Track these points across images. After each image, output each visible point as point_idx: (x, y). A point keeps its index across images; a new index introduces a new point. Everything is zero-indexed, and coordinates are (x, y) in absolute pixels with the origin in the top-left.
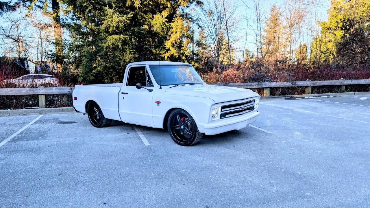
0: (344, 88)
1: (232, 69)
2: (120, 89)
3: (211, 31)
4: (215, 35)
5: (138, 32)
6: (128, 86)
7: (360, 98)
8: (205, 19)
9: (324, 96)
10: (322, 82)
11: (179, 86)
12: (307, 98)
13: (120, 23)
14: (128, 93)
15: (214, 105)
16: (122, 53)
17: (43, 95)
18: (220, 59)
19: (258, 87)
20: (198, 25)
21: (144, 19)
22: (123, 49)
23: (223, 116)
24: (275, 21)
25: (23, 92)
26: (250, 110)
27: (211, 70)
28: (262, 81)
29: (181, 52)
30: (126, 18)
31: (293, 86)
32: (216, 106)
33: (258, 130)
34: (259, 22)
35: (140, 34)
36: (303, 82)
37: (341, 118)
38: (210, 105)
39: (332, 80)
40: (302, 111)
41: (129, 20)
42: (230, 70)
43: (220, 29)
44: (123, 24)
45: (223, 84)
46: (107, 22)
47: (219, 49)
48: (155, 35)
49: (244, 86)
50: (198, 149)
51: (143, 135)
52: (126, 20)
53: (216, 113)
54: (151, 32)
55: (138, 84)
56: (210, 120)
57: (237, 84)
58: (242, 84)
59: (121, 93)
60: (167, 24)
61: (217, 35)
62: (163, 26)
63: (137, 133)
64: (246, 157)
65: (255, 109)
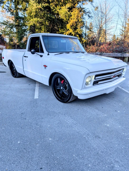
1: (106, 44)
2: (24, 54)
3: (97, 23)
4: (98, 26)
5: (49, 17)
6: (29, 51)
8: (94, 16)
11: (64, 54)
13: (38, 10)
14: (27, 57)
15: (88, 74)
16: (40, 30)
18: (100, 40)
19: (121, 56)
20: (89, 16)
21: (55, 10)
22: (40, 28)
23: (95, 83)
26: (119, 77)
28: (124, 52)
29: (76, 32)
30: (41, 6)
32: (90, 75)
33: (122, 90)
34: (125, 16)
35: (51, 19)
38: (84, 73)
41: (43, 8)
42: (105, 45)
43: (101, 22)
44: (39, 10)
45: (100, 53)
46: (29, 9)
47: (99, 33)
48: (61, 21)
49: (112, 55)
50: (72, 108)
51: (38, 88)
52: (41, 8)
53: (90, 81)
54: (59, 18)
55: (33, 50)
56: (83, 87)
57: (108, 54)
58: (112, 54)
59: (24, 56)
60: (69, 13)
61: (99, 26)
62: (66, 14)
63: (36, 85)
64: (112, 124)
65: (123, 76)
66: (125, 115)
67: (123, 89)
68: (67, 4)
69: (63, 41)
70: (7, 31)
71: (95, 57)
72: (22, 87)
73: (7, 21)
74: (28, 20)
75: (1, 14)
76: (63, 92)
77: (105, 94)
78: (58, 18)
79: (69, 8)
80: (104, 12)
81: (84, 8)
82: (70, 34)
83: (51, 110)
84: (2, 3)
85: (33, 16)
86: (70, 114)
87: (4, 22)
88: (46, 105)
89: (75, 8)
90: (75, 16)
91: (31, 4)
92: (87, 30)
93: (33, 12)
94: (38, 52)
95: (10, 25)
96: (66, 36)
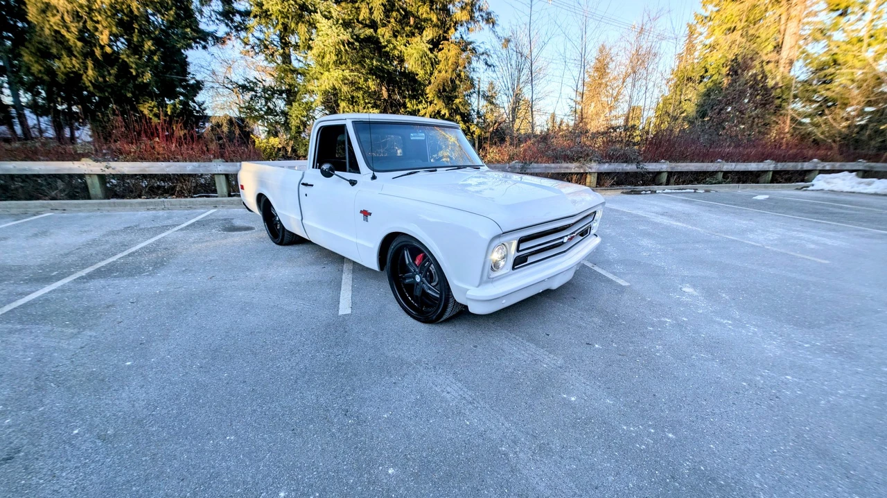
0: (720, 176)
1: (536, 140)
2: (303, 175)
3: (506, 84)
4: (510, 89)
5: (378, 68)
6: (316, 168)
7: (755, 196)
8: (498, 64)
9: (689, 188)
10: (687, 166)
11: (422, 173)
12: (660, 191)
13: (344, 46)
14: (312, 185)
15: (499, 236)
17: (221, 176)
18: (516, 127)
19: (578, 172)
20: (486, 63)
21: (392, 46)
22: (353, 97)
23: (520, 262)
24: (602, 69)
25: (188, 169)
26: (583, 236)
27: (502, 140)
28: (586, 160)
29: (454, 107)
30: (352, 37)
31: (639, 170)
32: (504, 239)
33: (595, 271)
34: (583, 64)
35: (383, 72)
36: (655, 164)
37: (758, 245)
38: (486, 238)
39: (703, 162)
40: (666, 221)
41: (357, 40)
42: (531, 141)
43: (519, 79)
44: (347, 47)
45: (521, 164)
46: (318, 43)
47: (514, 110)
48: (411, 77)
49: (555, 168)
50: (456, 342)
51: (350, 276)
52: (351, 40)
53: (504, 258)
54: (405, 71)
55: (326, 167)
56: (485, 278)
57: (544, 165)
58: (553, 165)
59: (303, 184)
60: (431, 55)
61: (513, 90)
62: (424, 58)
63: (343, 267)
64: (585, 394)
65: (593, 232)
66: (619, 357)
67: (596, 268)
68: (424, 32)
69: (417, 136)
70: (257, 108)
71: (506, 181)
72: (301, 275)
73: (256, 78)
74: (317, 74)
75: (242, 61)
76: (424, 292)
77: (548, 290)
78: (401, 69)
79: (431, 42)
80: (526, 51)
81: (471, 43)
82: (437, 114)
83: (390, 354)
84: (242, 29)
85: (331, 63)
86: (452, 365)
87: (246, 83)
88: (376, 334)
89: (448, 40)
90: (450, 62)
91: (323, 29)
92: (483, 102)
93: (328, 52)
94: (344, 170)
95: (265, 90)
96: (427, 120)
